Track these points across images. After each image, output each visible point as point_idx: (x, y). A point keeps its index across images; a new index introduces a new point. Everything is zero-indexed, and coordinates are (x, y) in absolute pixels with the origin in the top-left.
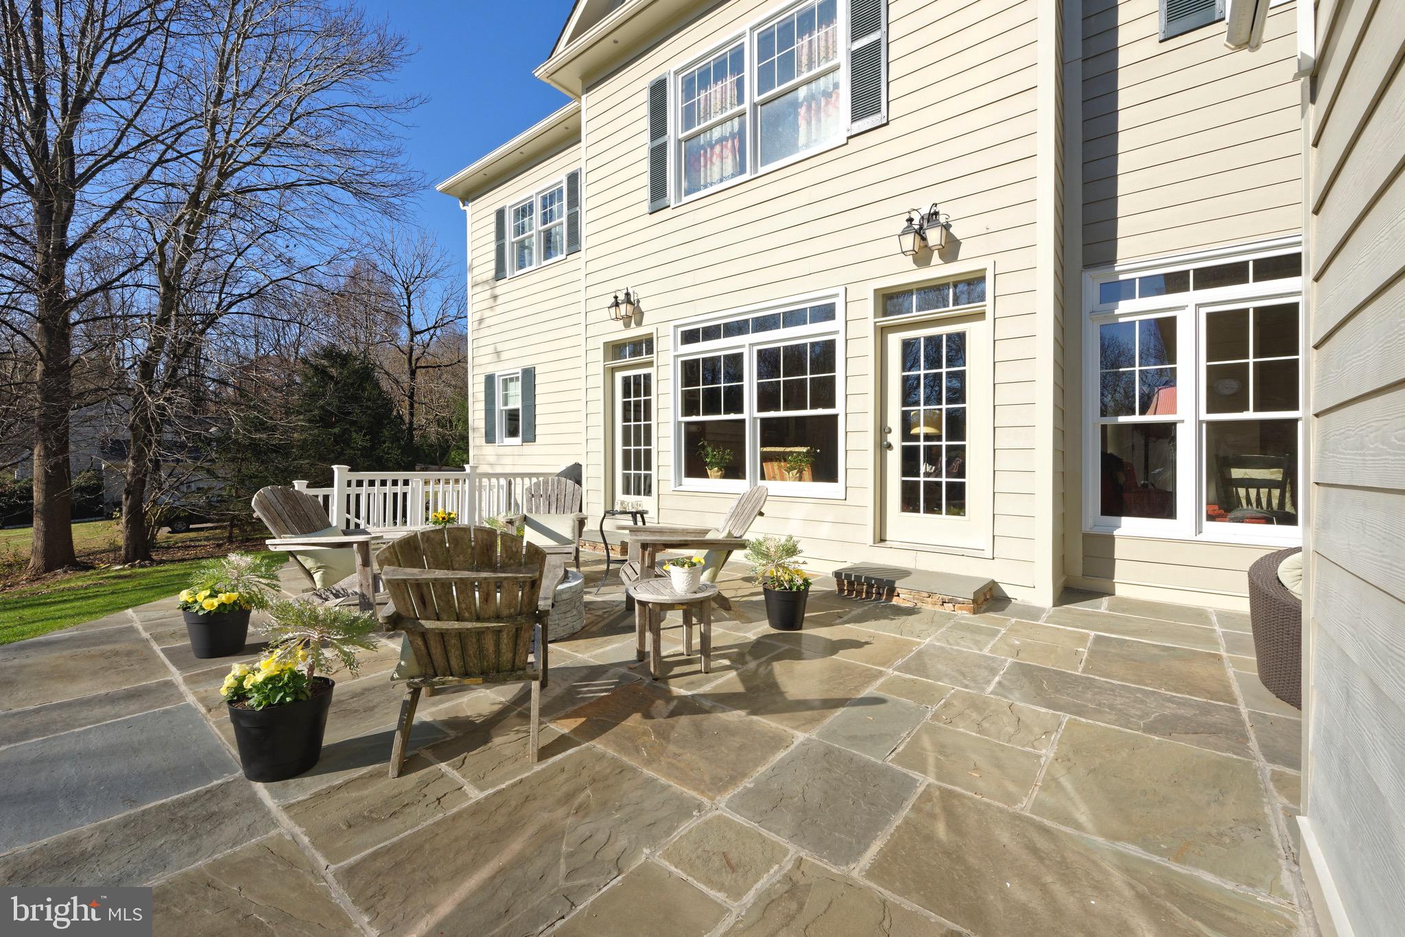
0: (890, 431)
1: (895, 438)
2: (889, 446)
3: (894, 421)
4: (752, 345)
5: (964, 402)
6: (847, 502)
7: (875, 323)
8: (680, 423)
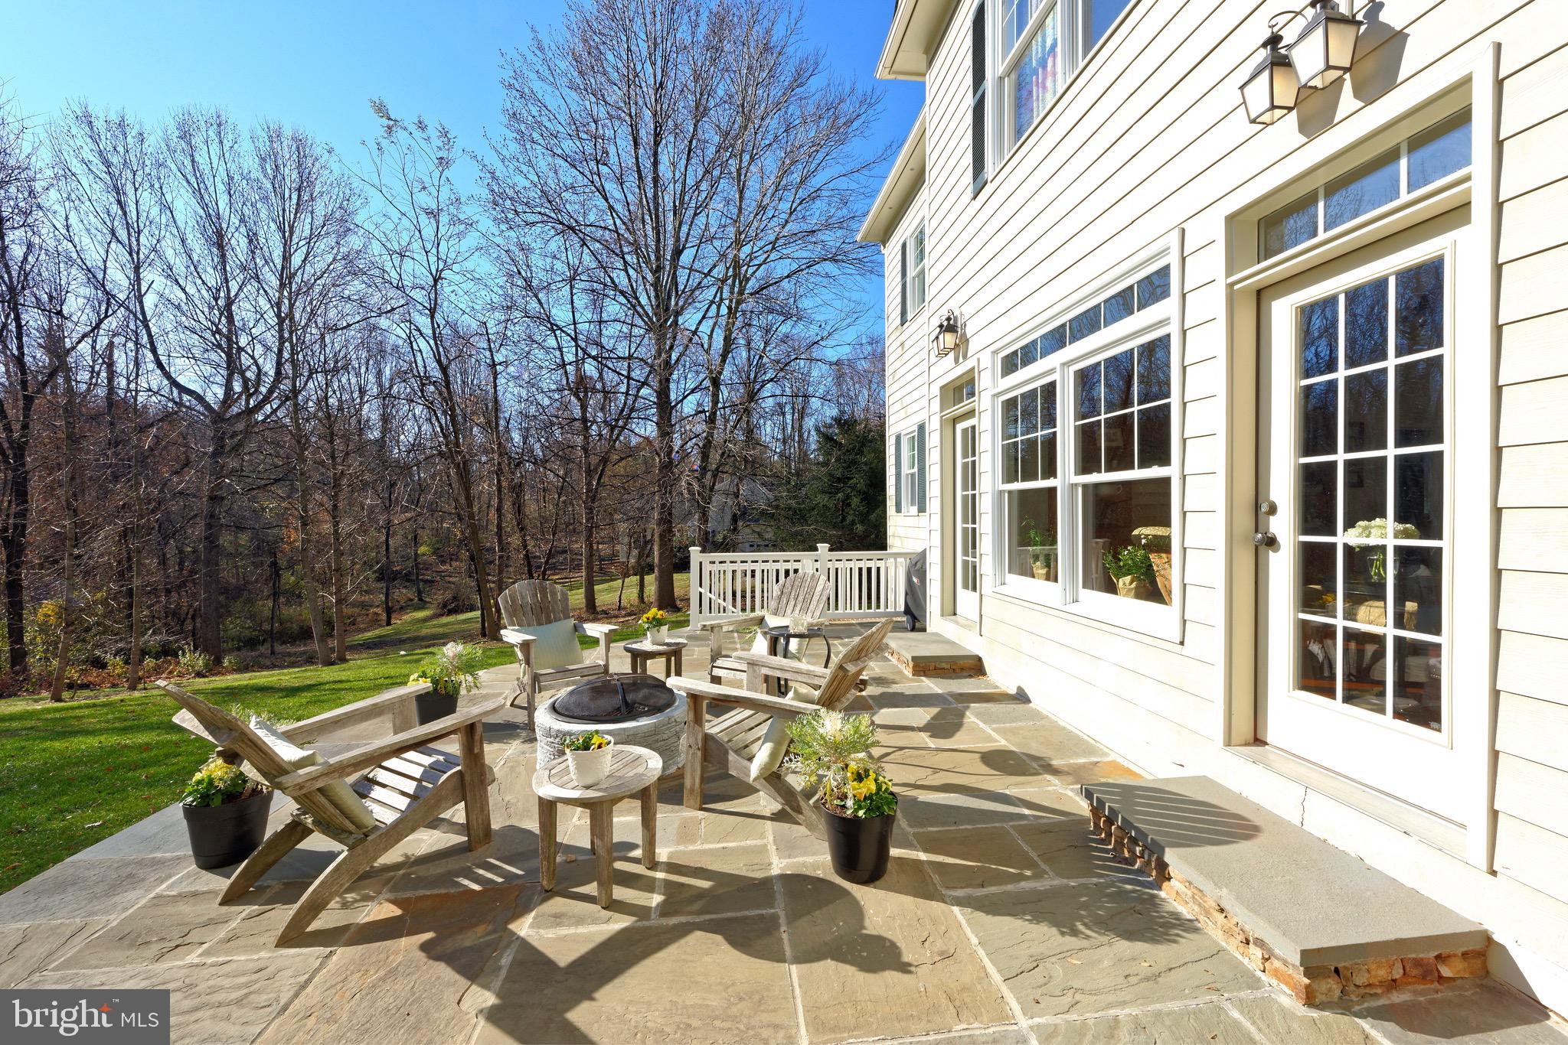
0: (1273, 510)
1: (1284, 525)
2: (1271, 542)
3: (1283, 488)
4: (1066, 364)
5: (1439, 439)
6: (1187, 649)
7: (1231, 286)
8: (1001, 492)
